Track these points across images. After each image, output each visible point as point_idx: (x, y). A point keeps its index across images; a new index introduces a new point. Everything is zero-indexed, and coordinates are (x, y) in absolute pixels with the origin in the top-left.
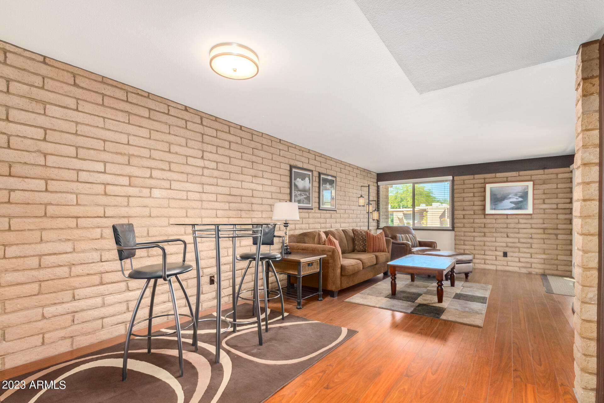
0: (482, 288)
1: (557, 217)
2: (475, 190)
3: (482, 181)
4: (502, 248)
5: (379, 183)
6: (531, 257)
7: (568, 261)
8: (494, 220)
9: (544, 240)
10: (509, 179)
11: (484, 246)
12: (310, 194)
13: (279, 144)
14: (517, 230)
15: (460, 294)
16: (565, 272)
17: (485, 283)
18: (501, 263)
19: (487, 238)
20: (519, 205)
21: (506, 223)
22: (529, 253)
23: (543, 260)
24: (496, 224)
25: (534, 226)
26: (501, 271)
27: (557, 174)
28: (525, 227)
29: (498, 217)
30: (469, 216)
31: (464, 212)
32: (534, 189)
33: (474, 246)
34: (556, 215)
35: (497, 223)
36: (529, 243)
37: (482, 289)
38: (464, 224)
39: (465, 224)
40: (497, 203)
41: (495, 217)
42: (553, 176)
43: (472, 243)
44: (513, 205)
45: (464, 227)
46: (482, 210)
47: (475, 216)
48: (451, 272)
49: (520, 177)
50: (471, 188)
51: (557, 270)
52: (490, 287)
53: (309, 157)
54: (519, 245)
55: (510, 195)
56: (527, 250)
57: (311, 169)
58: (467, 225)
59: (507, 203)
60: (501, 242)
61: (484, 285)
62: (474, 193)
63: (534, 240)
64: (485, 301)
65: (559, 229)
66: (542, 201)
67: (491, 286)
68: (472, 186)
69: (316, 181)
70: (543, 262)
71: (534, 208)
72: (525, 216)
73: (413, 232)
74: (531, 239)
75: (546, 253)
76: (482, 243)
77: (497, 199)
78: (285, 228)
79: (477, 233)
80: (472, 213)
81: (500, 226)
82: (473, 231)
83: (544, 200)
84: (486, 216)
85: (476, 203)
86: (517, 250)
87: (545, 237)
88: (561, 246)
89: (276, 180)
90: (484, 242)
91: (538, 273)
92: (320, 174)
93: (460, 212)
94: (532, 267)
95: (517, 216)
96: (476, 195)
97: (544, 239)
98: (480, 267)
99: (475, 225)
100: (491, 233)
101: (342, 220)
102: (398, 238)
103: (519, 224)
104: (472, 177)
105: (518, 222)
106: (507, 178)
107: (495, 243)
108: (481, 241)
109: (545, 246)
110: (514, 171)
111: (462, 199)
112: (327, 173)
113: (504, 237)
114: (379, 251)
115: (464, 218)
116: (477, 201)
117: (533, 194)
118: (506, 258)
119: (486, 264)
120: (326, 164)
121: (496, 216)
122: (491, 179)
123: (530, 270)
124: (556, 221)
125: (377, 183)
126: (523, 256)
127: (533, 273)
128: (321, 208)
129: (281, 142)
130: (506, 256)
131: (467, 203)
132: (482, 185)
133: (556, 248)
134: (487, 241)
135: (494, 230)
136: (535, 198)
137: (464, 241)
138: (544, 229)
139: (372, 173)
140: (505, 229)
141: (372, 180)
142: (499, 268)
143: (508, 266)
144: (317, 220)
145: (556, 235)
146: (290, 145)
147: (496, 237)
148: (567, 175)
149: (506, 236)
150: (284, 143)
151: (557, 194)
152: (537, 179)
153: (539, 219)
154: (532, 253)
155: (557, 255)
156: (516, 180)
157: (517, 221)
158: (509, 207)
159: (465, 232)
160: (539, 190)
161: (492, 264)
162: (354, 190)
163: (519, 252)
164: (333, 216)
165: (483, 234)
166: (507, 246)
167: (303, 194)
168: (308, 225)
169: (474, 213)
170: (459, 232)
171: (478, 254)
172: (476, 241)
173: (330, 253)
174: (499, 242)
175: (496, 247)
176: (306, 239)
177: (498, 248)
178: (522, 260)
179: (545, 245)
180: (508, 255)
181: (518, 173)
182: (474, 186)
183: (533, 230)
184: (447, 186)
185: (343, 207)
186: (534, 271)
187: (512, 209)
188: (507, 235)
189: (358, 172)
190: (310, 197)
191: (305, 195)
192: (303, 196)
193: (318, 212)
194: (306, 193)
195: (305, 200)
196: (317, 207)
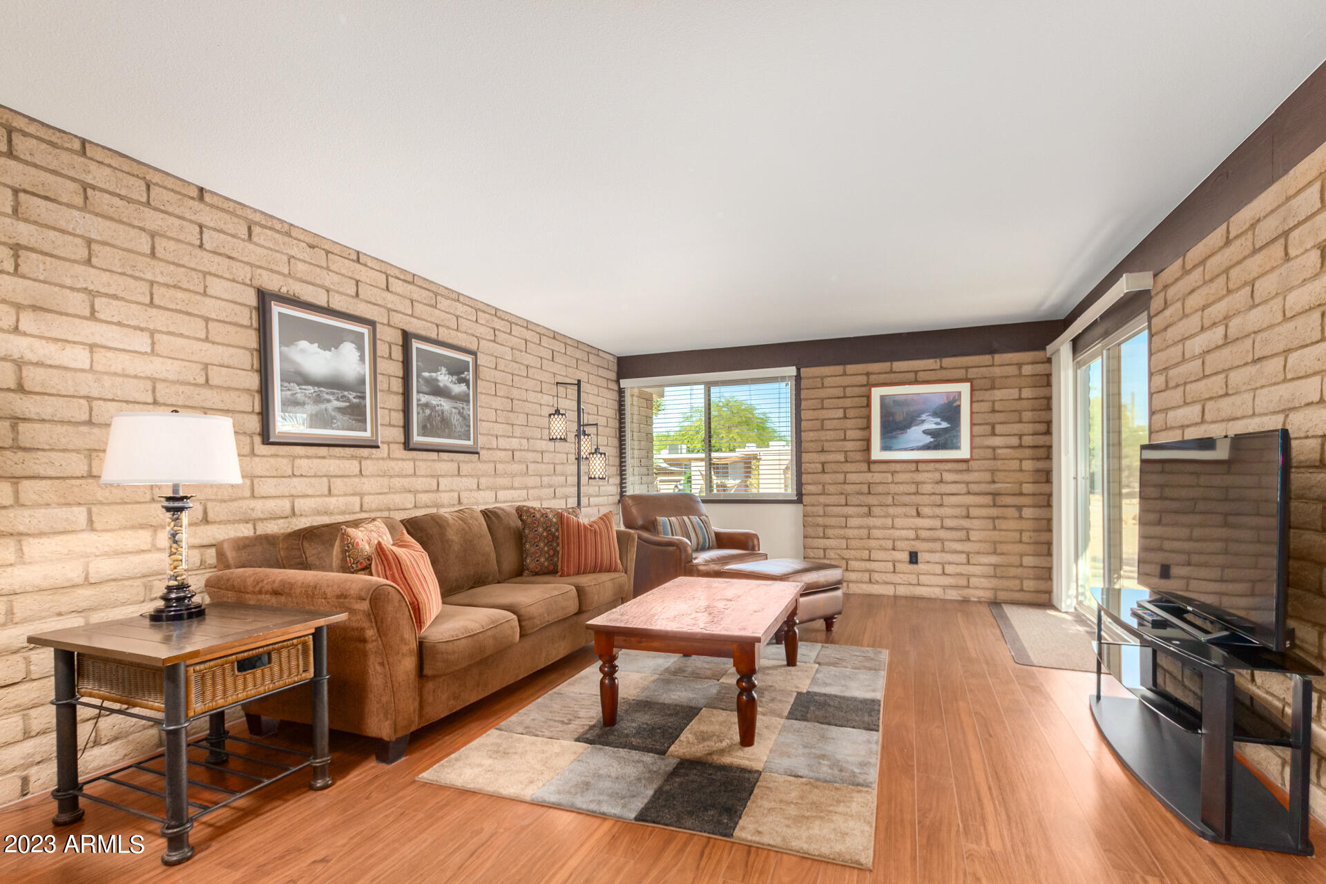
0: (868, 664)
1: (1021, 465)
2: (848, 402)
3: (863, 380)
4: (907, 542)
5: (625, 383)
6: (968, 563)
7: (1043, 568)
8: (889, 476)
9: (994, 522)
10: (921, 376)
11: (869, 538)
12: (364, 398)
13: (196, 205)
14: (937, 499)
15: (808, 693)
16: (1039, 595)
17: (874, 644)
18: (905, 578)
19: (874, 519)
20: (943, 440)
21: (914, 483)
22: (963, 552)
23: (992, 567)
24: (893, 485)
25: (974, 488)
26: (906, 597)
27: (1020, 365)
28: (954, 491)
29: (898, 467)
30: (834, 467)
31: (823, 457)
32: (974, 400)
33: (847, 539)
34: (1018, 462)
35: (896, 483)
36: (962, 529)
37: (865, 668)
38: (824, 486)
39: (826, 486)
40: (894, 433)
41: (893, 467)
42: (1012, 370)
43: (841, 532)
44: (929, 439)
45: (823, 493)
46: (864, 450)
47: (848, 465)
48: (788, 627)
49: (944, 371)
50: (839, 398)
51: (1022, 590)
52: (885, 655)
53: (357, 277)
54: (942, 534)
55: (923, 413)
56: (958, 546)
57: (369, 316)
58: (831, 489)
59: (916, 434)
60: (905, 526)
61: (870, 652)
62: (845, 409)
63: (974, 521)
64: (874, 719)
65: (1025, 495)
66: (988, 428)
67: (888, 651)
68: (839, 392)
69: (390, 357)
70: (992, 573)
71: (974, 445)
72: (955, 466)
73: (704, 508)
74: (968, 520)
75: (999, 551)
76: (864, 532)
77: (894, 426)
78: (169, 515)
79: (853, 508)
80: (841, 457)
81: (902, 488)
82: (844, 503)
83: (993, 428)
84: (872, 466)
85: (850, 434)
86: (938, 546)
87: (995, 515)
88: (1028, 534)
89: (181, 335)
90: (869, 528)
91: (983, 599)
92: (407, 337)
93: (814, 457)
94: (971, 585)
95: (938, 465)
96: (851, 413)
97: (993, 519)
98: (860, 592)
99: (849, 488)
100: (883, 508)
101: (501, 481)
102: (660, 528)
103: (942, 485)
104: (838, 369)
105: (939, 478)
106: (916, 372)
107: (891, 531)
108: (860, 527)
109: (995, 535)
110: (929, 357)
111: (818, 424)
112: (440, 339)
113: (912, 517)
114: (598, 569)
115: (823, 471)
116: (851, 429)
117: (972, 413)
118: (915, 566)
119: (874, 583)
120: (437, 311)
121: (893, 464)
122: (882, 376)
123: (967, 592)
124: (1019, 476)
125: (618, 382)
126: (951, 560)
127: (972, 599)
128: (411, 446)
129: (207, 198)
130: (916, 562)
131: (831, 435)
132: (863, 389)
133: (1018, 539)
134: (876, 527)
135: (889, 500)
136: (975, 422)
137: (825, 527)
138: (995, 495)
139: (601, 354)
140: (913, 497)
141: (602, 372)
142: (902, 591)
143: (919, 585)
144: (397, 482)
145: (1019, 508)
146: (257, 218)
147: (893, 517)
148: (1040, 369)
149: (914, 513)
150: (215, 201)
151: (1019, 412)
152: (979, 376)
153: (984, 471)
154: (970, 552)
155: (1021, 556)
156: (934, 378)
157: (937, 476)
158: (921, 444)
159: (826, 505)
160: (982, 404)
161: (887, 583)
162: (545, 396)
163: (943, 551)
164: (465, 469)
165: (866, 510)
166: (917, 538)
167: (331, 397)
168: (357, 499)
169: (846, 458)
170: (813, 505)
171: (856, 559)
172: (851, 528)
173: (365, 606)
174: (899, 529)
175: (894, 541)
176: (311, 551)
177: (898, 544)
178: (950, 569)
179: (996, 533)
180: (919, 561)
181: (938, 360)
182: (845, 393)
183: (971, 497)
184: (784, 391)
185: (503, 443)
186: (974, 594)
187: (927, 447)
188: (917, 510)
189: (559, 347)
190: (365, 406)
191: (338, 399)
192: (329, 401)
193: (404, 457)
194: (346, 393)
195: (339, 416)
196: (399, 441)
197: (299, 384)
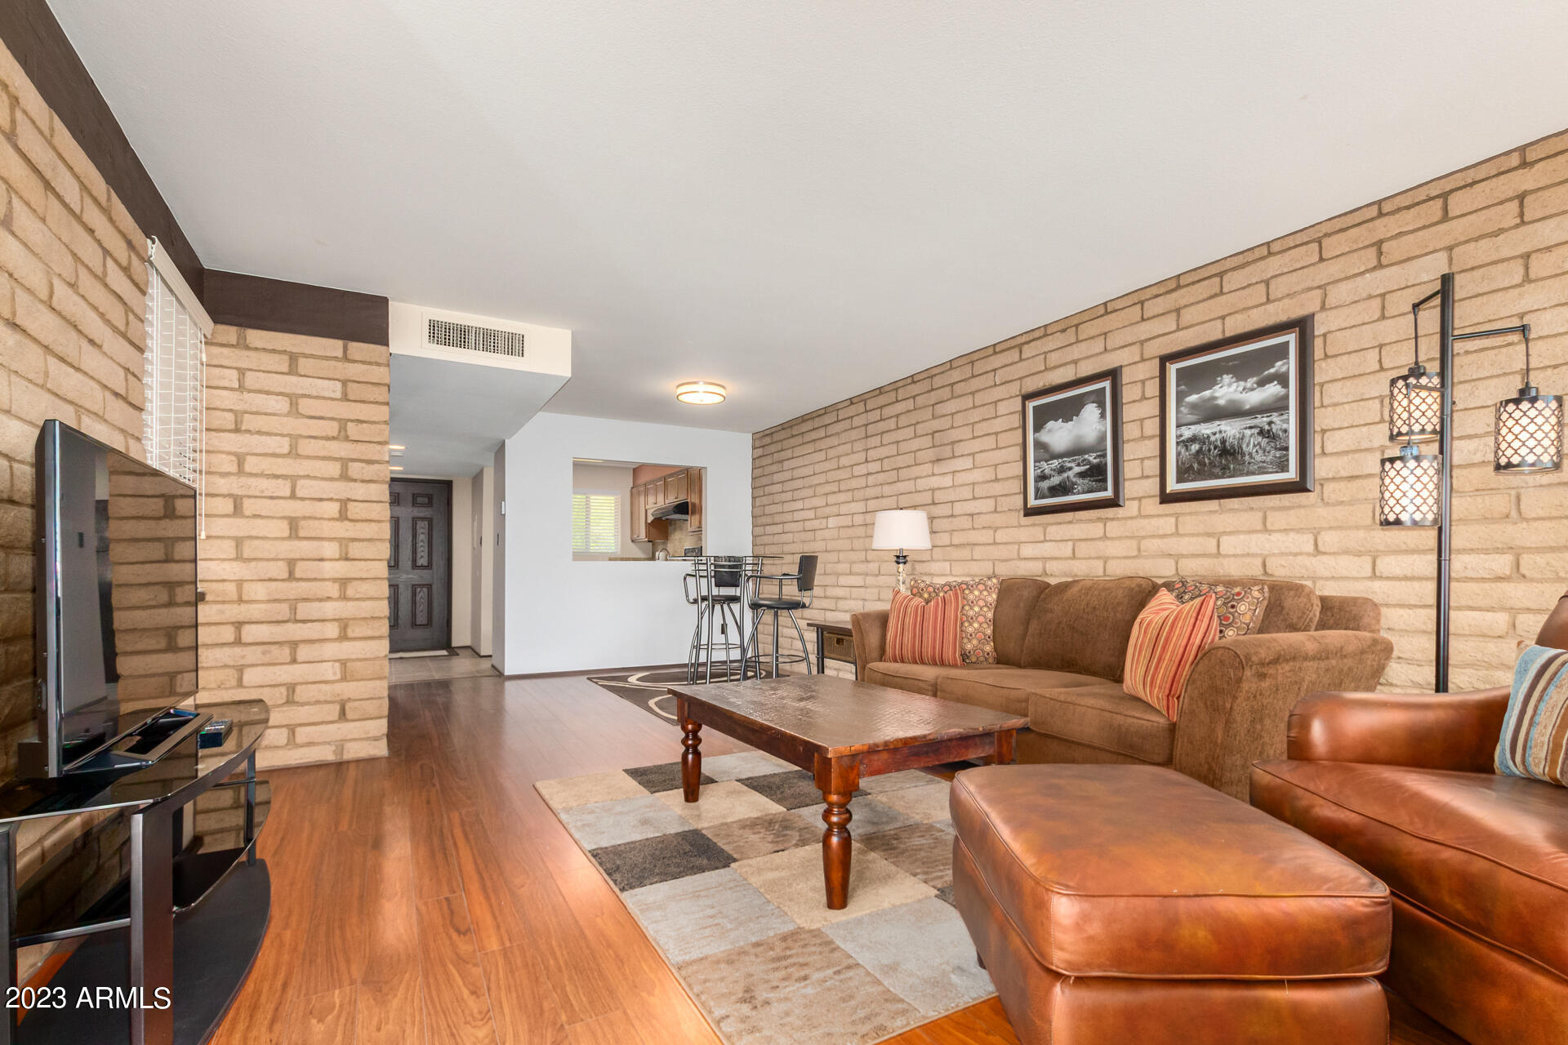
12: (1104, 456)
13: (991, 358)
57: (1116, 364)
69: (1142, 397)
92: (1164, 362)
112: (1228, 334)
120: (1223, 298)
128: (1165, 497)
144: (1151, 545)
164: (1280, 519)
167: (1073, 465)
190: (1106, 464)
191: (1079, 465)
192: (1070, 469)
193: (1160, 513)
194: (1086, 456)
195: (1080, 481)
196: (1153, 494)
197: (1046, 461)
